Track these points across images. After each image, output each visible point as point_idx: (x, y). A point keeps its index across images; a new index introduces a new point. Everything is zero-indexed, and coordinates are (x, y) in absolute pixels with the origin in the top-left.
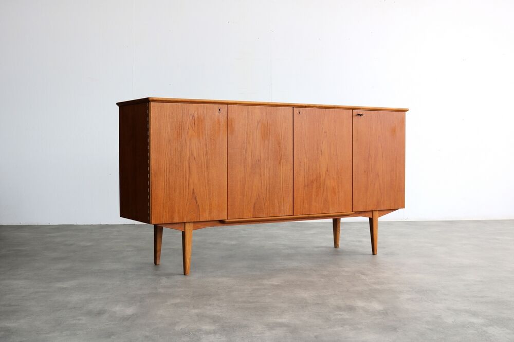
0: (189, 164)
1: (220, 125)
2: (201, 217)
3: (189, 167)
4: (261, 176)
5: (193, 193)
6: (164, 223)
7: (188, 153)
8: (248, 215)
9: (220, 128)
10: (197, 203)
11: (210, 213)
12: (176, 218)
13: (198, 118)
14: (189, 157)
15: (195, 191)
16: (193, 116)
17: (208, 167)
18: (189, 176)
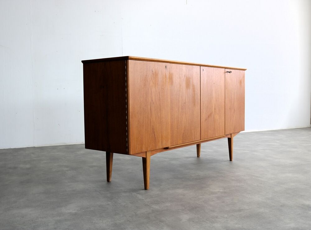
0: (150, 107)
1: (166, 78)
2: (157, 146)
3: (151, 110)
4: (186, 114)
5: (153, 129)
6: (137, 153)
7: (150, 99)
8: (180, 142)
9: (166, 80)
10: (155, 136)
11: (162, 143)
12: (144, 149)
13: (155, 72)
14: (151, 102)
15: (154, 127)
16: (152, 71)
17: (160, 109)
18: (151, 117)
